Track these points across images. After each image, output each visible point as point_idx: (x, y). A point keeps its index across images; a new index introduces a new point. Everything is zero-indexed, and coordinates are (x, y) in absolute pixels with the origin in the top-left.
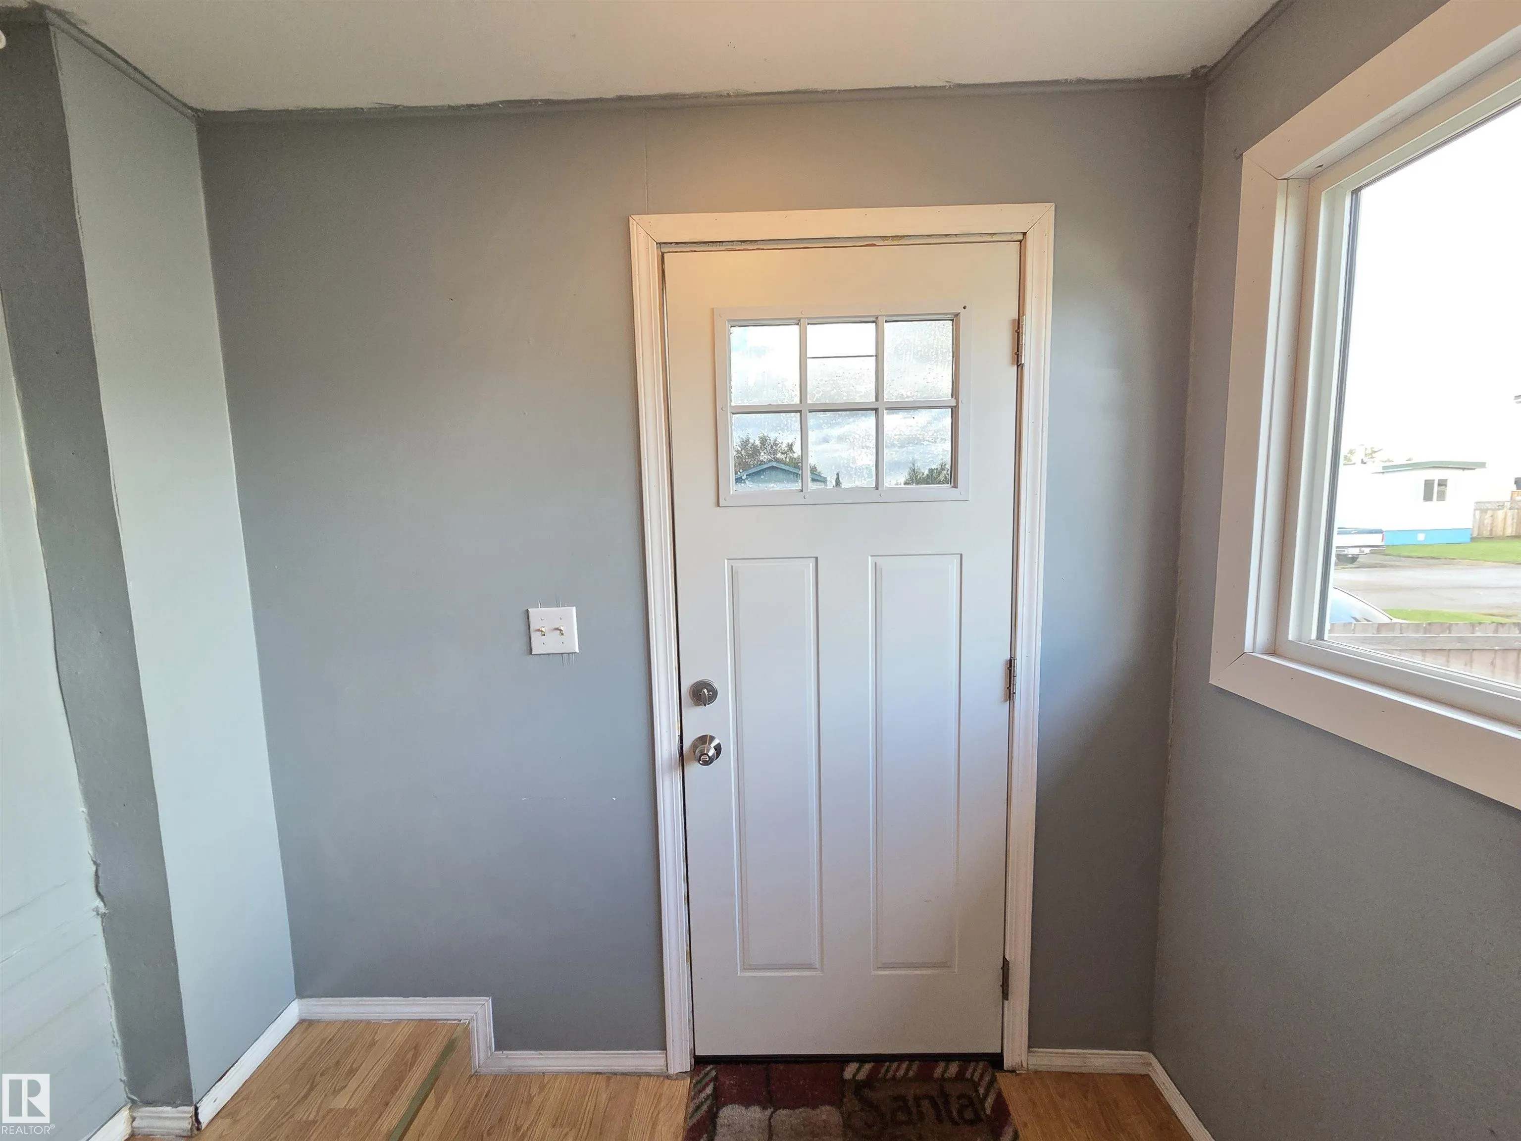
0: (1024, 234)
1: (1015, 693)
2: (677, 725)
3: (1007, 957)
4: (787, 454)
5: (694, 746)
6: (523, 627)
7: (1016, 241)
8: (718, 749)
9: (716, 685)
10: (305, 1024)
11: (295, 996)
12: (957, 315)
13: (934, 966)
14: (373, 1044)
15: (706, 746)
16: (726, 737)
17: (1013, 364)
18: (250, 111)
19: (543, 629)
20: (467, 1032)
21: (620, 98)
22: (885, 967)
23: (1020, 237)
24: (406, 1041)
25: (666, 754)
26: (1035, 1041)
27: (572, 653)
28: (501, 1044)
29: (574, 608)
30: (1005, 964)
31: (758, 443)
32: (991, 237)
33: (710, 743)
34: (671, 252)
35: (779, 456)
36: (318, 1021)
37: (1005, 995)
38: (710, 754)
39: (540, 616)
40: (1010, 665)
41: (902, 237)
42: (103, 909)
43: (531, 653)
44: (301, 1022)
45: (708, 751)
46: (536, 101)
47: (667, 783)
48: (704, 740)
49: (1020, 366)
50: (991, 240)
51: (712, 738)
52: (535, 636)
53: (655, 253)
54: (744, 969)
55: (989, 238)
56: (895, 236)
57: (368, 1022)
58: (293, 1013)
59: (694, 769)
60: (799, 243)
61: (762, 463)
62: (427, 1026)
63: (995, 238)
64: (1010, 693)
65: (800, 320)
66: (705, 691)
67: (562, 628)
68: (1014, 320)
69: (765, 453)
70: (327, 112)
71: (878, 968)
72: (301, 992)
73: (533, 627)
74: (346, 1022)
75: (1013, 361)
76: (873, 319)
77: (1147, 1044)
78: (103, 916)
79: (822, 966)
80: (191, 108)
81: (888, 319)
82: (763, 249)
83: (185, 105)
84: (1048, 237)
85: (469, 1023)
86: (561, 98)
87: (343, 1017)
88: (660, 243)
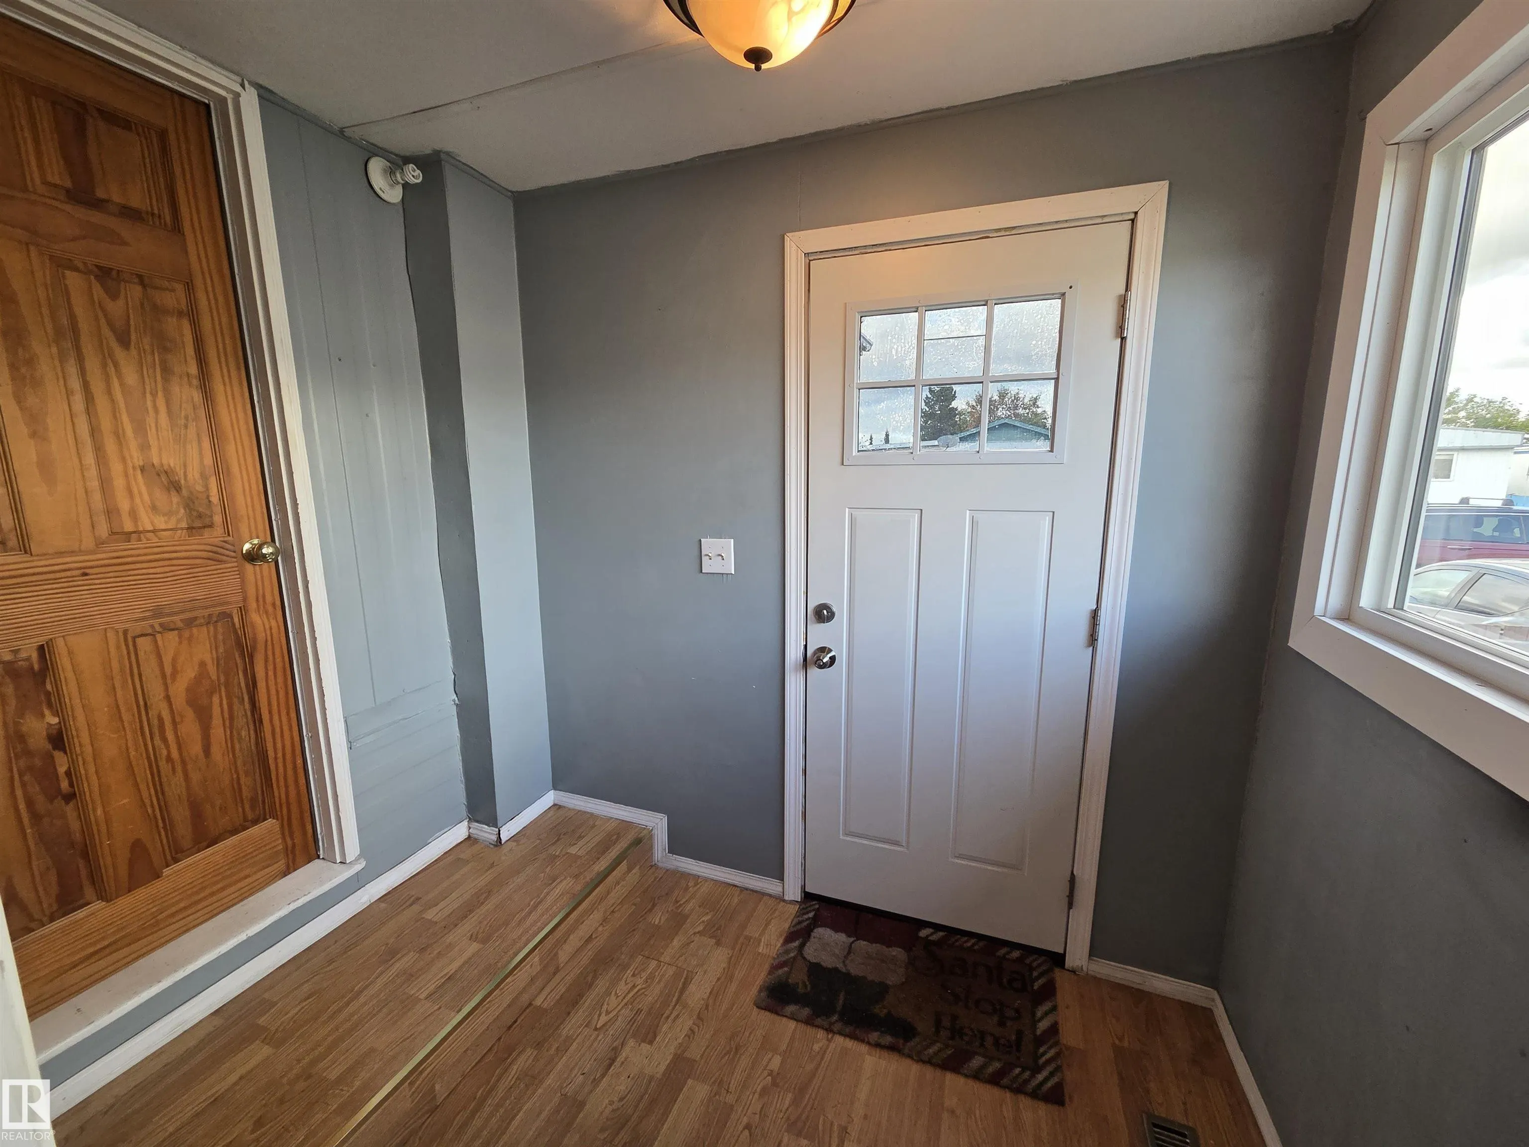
0: (1136, 213)
1: (1097, 640)
2: (803, 636)
3: (1075, 873)
4: (1029, 409)
5: (815, 653)
6: (696, 553)
7: (1128, 220)
8: (833, 659)
9: (834, 609)
10: (556, 807)
11: (552, 788)
12: (1064, 294)
13: (1003, 865)
14: (593, 826)
15: (823, 654)
16: (841, 652)
17: (1117, 337)
18: (543, 188)
19: (710, 555)
20: (650, 835)
21: (782, 141)
22: (960, 857)
23: (1132, 216)
24: (614, 829)
25: (793, 657)
26: (1094, 952)
27: (727, 574)
28: (672, 850)
29: (732, 540)
30: (1072, 880)
31: (996, 397)
32: (1103, 220)
33: (827, 654)
34: (817, 259)
35: (1021, 411)
36: (564, 807)
37: (1070, 905)
38: (825, 660)
39: (710, 545)
40: (1095, 615)
41: (1014, 228)
42: (457, 702)
43: (701, 572)
44: (555, 805)
45: (823, 658)
46: (721, 152)
47: (793, 678)
48: (823, 650)
49: (1123, 339)
50: (1102, 222)
51: (830, 651)
52: (704, 559)
53: (803, 261)
54: (847, 835)
55: (1099, 221)
56: (1008, 228)
57: (592, 814)
58: (549, 798)
59: (814, 672)
60: (922, 242)
61: (999, 418)
62: (626, 825)
63: (1106, 220)
64: (1093, 639)
65: (918, 309)
66: (825, 612)
67: (723, 554)
68: (1121, 296)
69: (1003, 408)
70: (588, 181)
71: (956, 857)
72: (555, 788)
73: (703, 553)
74: (579, 811)
75: (1117, 333)
76: (983, 303)
77: (1212, 981)
78: (457, 705)
79: (908, 842)
80: (511, 191)
81: (997, 302)
82: (890, 250)
83: (507, 190)
84: (1159, 214)
85: (652, 829)
86: (739, 147)
87: (577, 808)
88: (808, 254)
